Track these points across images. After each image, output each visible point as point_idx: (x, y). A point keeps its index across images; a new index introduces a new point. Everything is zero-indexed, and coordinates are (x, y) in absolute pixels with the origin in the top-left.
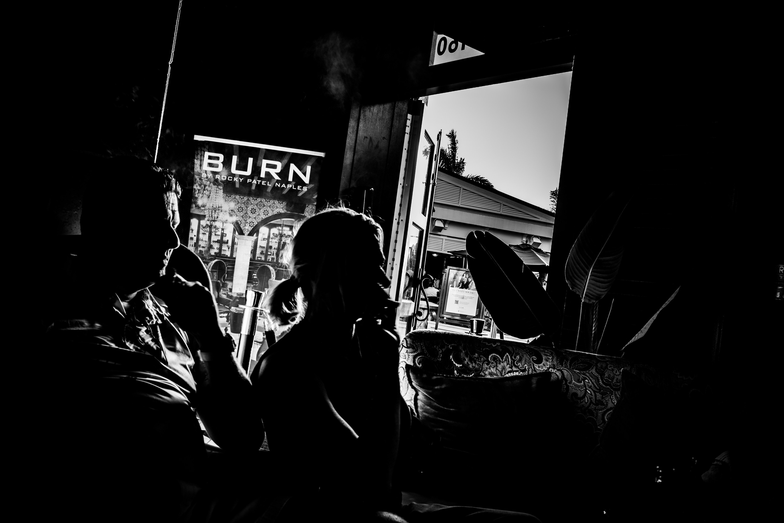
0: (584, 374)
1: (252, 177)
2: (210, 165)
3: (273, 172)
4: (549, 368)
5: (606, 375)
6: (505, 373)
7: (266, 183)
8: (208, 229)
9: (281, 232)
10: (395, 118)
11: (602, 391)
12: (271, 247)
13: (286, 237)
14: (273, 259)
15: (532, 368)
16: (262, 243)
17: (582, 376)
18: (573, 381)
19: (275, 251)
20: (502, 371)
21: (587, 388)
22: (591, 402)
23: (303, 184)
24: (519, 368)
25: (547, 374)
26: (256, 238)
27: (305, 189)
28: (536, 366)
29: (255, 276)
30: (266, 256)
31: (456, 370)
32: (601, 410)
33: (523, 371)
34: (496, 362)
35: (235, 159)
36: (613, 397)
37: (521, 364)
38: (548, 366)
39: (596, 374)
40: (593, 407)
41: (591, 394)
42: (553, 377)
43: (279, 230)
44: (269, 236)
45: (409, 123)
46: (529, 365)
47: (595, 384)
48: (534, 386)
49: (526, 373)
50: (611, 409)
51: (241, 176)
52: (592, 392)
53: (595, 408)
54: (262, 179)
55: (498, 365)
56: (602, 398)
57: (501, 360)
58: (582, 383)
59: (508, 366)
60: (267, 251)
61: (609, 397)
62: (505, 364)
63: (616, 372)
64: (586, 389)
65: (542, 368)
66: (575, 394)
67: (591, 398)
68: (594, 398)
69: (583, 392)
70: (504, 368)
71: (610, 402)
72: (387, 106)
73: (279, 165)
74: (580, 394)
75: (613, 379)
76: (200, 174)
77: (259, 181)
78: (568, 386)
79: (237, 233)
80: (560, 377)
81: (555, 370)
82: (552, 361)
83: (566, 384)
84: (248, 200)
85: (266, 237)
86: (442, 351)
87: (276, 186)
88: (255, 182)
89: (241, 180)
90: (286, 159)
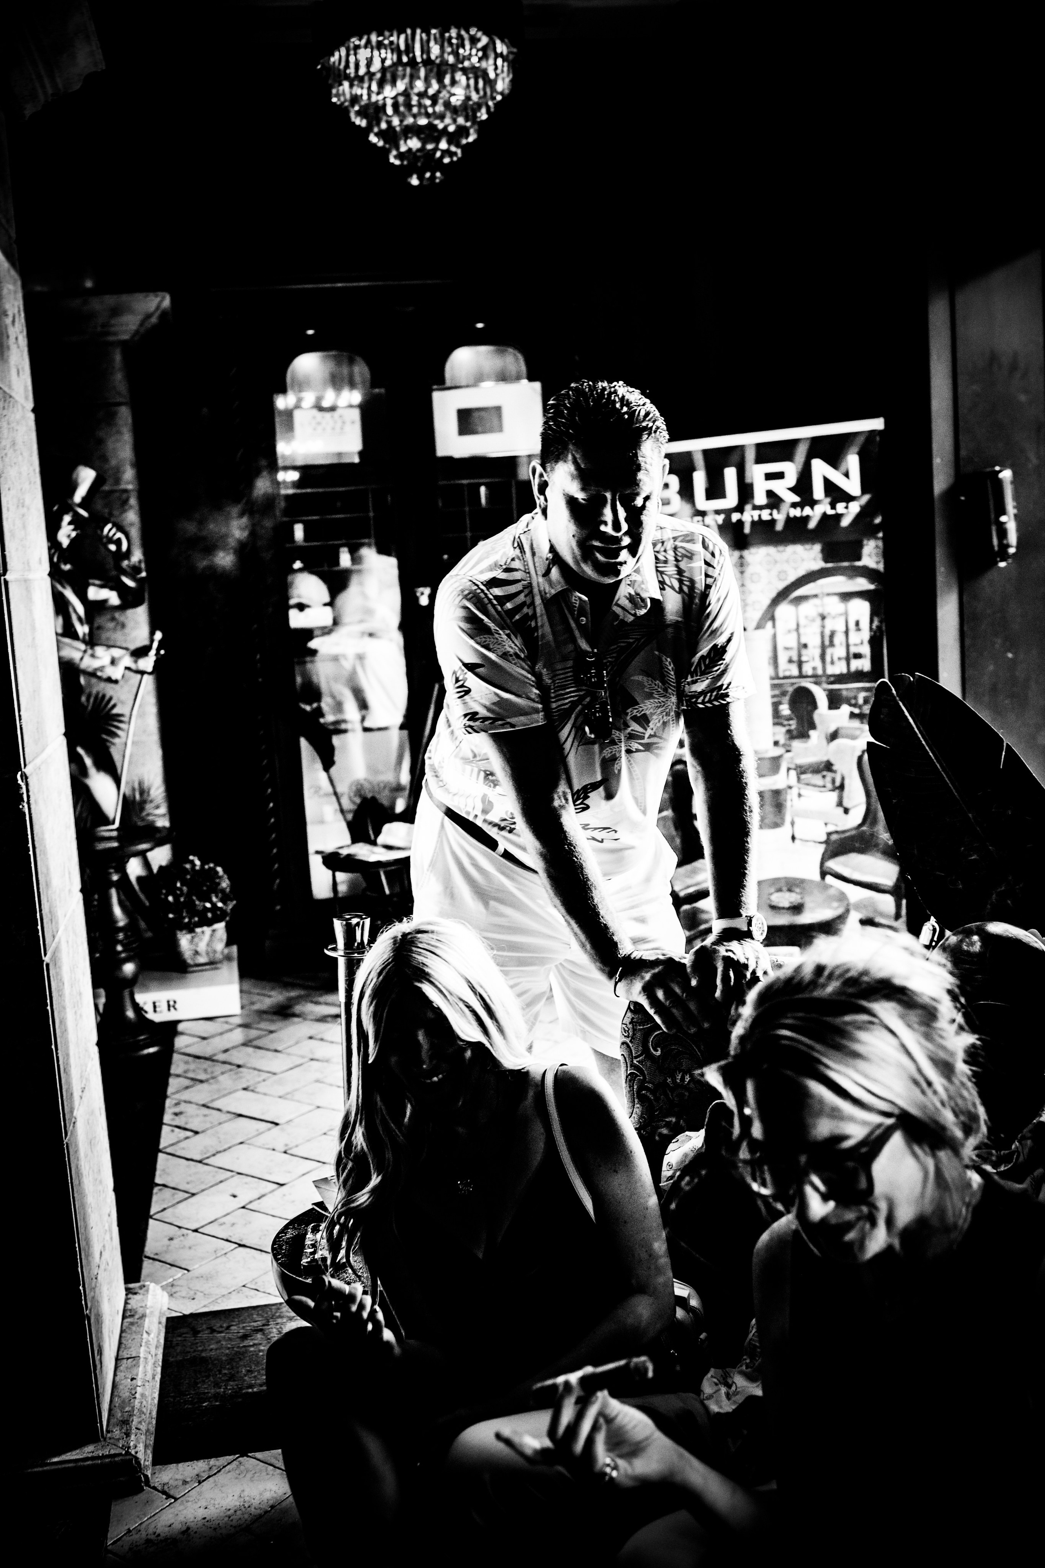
1: (740, 508)
3: (781, 488)
7: (771, 514)
9: (820, 610)
12: (805, 646)
13: (834, 618)
14: (814, 669)
16: (785, 641)
19: (817, 652)
23: (848, 498)
26: (772, 632)
27: (855, 508)
29: (785, 709)
30: (800, 664)
35: (700, 479)
43: (816, 606)
44: (798, 625)
51: (718, 512)
54: (761, 508)
60: (800, 655)
73: (790, 468)
77: (756, 514)
84: (741, 557)
85: (795, 626)
87: (792, 515)
88: (749, 516)
89: (720, 519)
90: (801, 452)
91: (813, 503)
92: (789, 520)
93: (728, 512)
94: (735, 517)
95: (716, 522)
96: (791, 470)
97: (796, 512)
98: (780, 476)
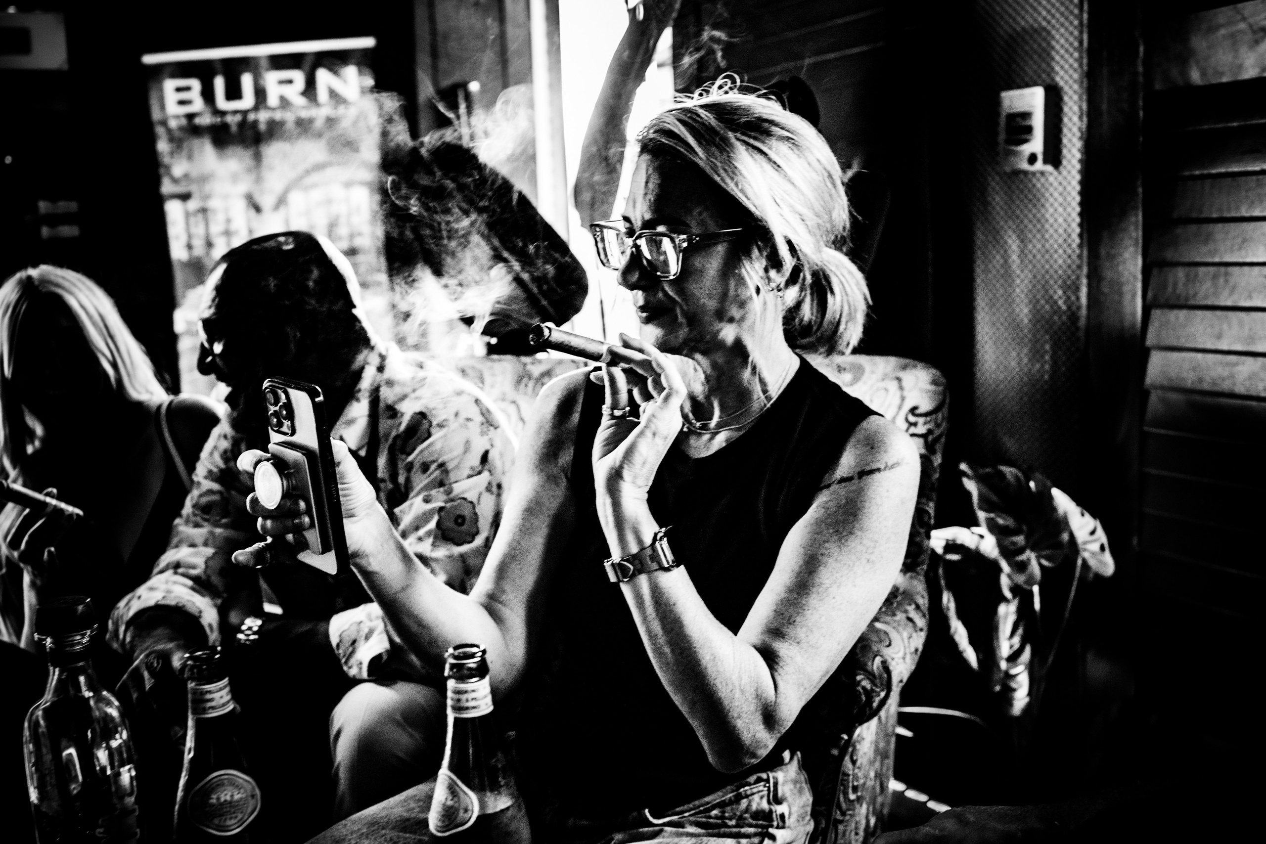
1: (256, 108)
2: (182, 103)
3: (290, 92)
7: (282, 115)
8: (200, 216)
9: (326, 196)
13: (338, 202)
23: (348, 103)
26: (286, 214)
27: (353, 111)
35: (219, 83)
43: (322, 192)
44: (308, 208)
51: (235, 112)
54: (273, 109)
73: (298, 77)
76: (164, 123)
77: (269, 114)
79: (252, 212)
84: (258, 150)
85: (305, 210)
87: (300, 116)
88: (263, 116)
89: (238, 118)
90: (307, 64)
91: (318, 106)
92: (298, 120)
93: (245, 113)
94: (251, 117)
97: (304, 114)
98: (290, 82)
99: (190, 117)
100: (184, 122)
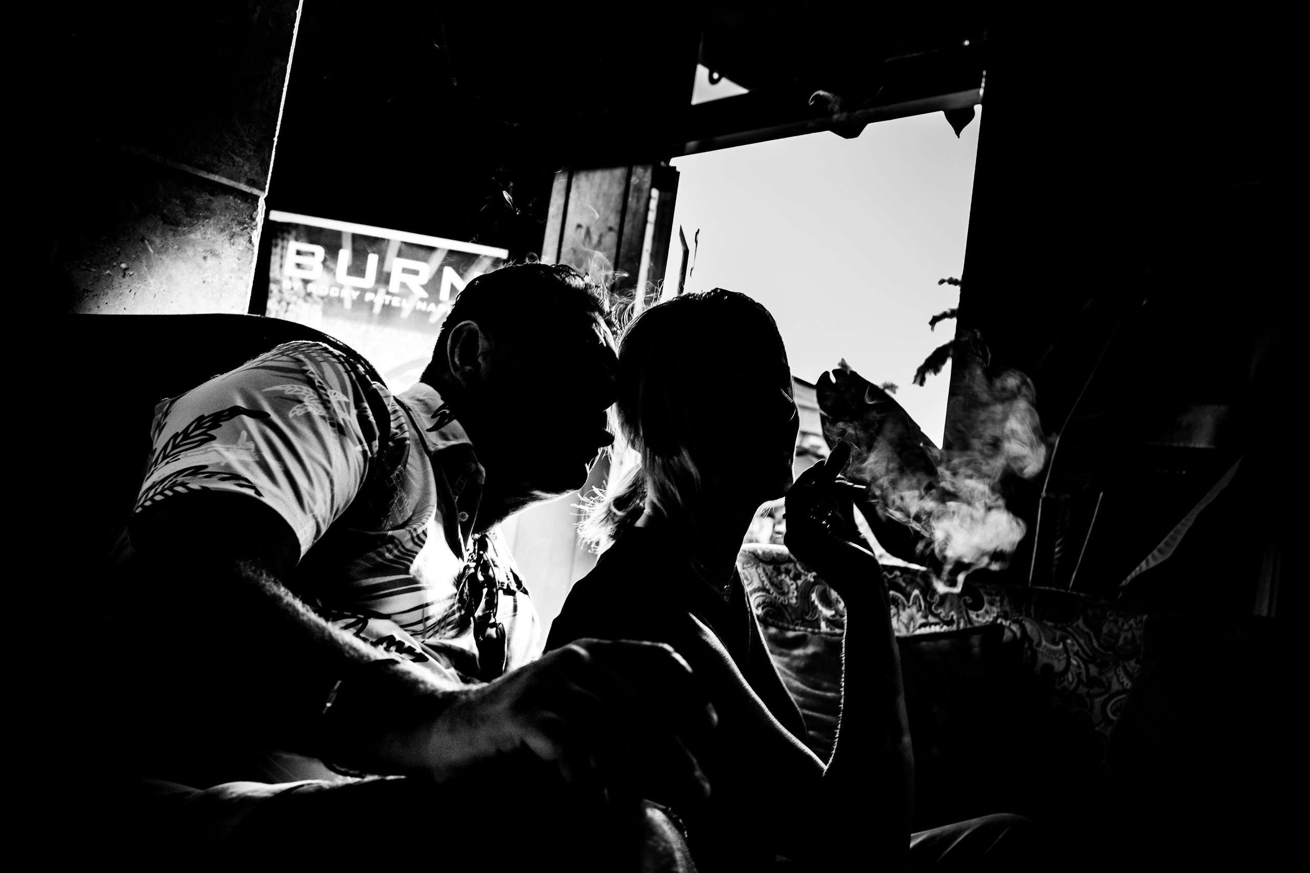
0: (1062, 629)
1: (374, 290)
2: (300, 266)
3: (413, 283)
4: (996, 618)
5: (1105, 630)
6: (914, 626)
7: (401, 302)
10: (631, 194)
11: (1098, 660)
15: (964, 618)
17: (1058, 633)
18: (1044, 643)
20: (909, 623)
21: (1071, 654)
22: (1080, 681)
24: (940, 618)
25: (994, 629)
28: (973, 615)
31: (824, 620)
32: (1100, 695)
33: (950, 623)
34: (897, 607)
35: (345, 255)
36: (1119, 671)
37: (944, 610)
38: (994, 613)
39: (1086, 629)
40: (1083, 690)
41: (1079, 666)
42: (1008, 635)
45: (653, 204)
46: (959, 612)
47: (1085, 648)
48: (976, 650)
49: (954, 628)
50: (1118, 693)
51: (356, 289)
52: (1081, 663)
53: (1088, 692)
54: (393, 295)
55: (901, 612)
56: (1101, 673)
57: (906, 603)
58: (1061, 646)
59: (920, 614)
61: (1113, 672)
62: (914, 609)
63: (1123, 625)
64: (1068, 658)
65: (984, 618)
66: (1049, 667)
67: (1079, 675)
68: (1084, 674)
69: (1064, 663)
70: (912, 618)
71: (1115, 680)
72: (619, 173)
74: (1059, 666)
75: (1117, 637)
76: (279, 282)
77: (387, 299)
78: (1035, 653)
80: (1019, 634)
81: (1008, 622)
82: (1001, 605)
83: (1031, 647)
84: (367, 331)
86: (797, 584)
87: (418, 308)
88: (380, 299)
89: (356, 294)
90: (437, 259)
91: (438, 302)
92: (415, 311)
93: (363, 291)
94: (369, 297)
95: (352, 296)
96: (426, 269)
97: (423, 306)
98: (416, 273)
99: (306, 282)
100: (299, 285)
